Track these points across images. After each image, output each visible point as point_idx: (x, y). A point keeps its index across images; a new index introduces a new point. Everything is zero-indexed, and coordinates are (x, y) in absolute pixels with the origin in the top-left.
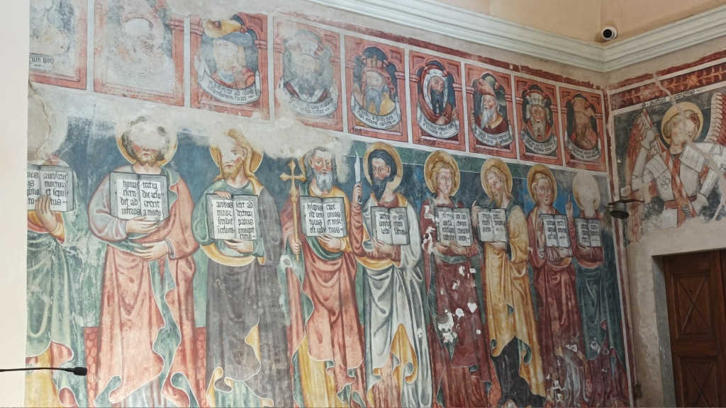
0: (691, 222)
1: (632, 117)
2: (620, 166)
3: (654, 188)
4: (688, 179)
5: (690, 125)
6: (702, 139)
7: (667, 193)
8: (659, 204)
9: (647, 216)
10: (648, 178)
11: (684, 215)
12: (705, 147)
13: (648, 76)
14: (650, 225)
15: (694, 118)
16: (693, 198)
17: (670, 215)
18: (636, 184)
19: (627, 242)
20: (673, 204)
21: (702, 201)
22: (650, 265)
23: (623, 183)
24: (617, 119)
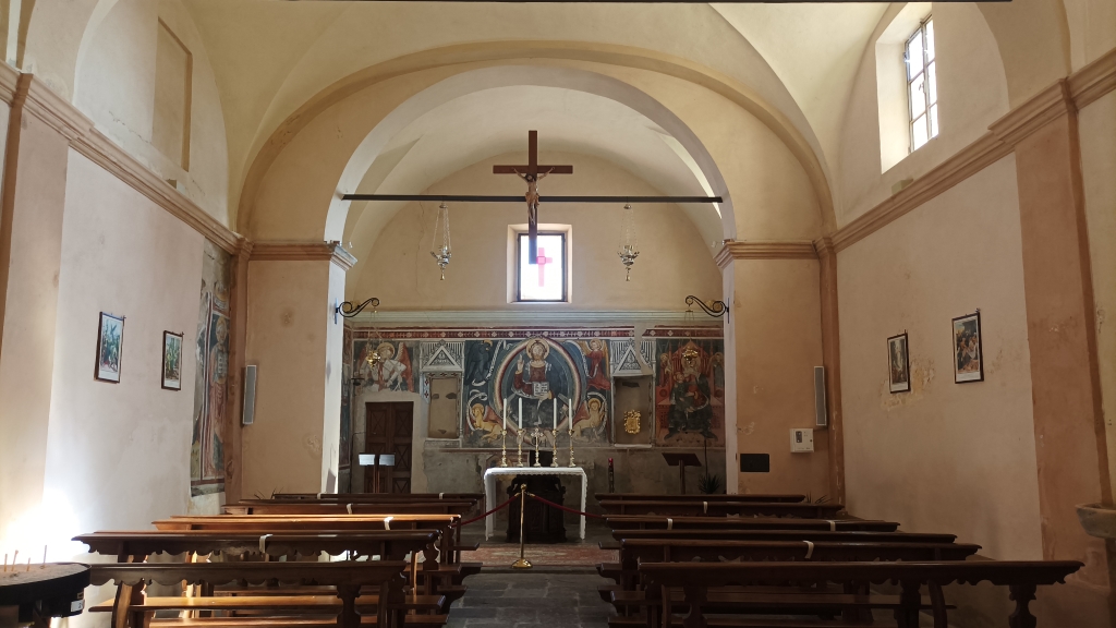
0: (385, 390)
1: (364, 344)
2: (355, 363)
3: (370, 374)
4: (385, 373)
5: (389, 352)
6: (393, 359)
7: (376, 377)
8: (371, 381)
9: (365, 386)
10: (367, 370)
11: (382, 387)
12: (394, 362)
13: (372, 328)
14: (366, 390)
15: (391, 350)
16: (387, 381)
17: (376, 386)
18: (362, 372)
19: (354, 395)
20: (378, 382)
21: (390, 382)
22: (364, 406)
23: (355, 370)
24: (355, 342)
